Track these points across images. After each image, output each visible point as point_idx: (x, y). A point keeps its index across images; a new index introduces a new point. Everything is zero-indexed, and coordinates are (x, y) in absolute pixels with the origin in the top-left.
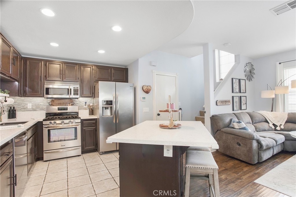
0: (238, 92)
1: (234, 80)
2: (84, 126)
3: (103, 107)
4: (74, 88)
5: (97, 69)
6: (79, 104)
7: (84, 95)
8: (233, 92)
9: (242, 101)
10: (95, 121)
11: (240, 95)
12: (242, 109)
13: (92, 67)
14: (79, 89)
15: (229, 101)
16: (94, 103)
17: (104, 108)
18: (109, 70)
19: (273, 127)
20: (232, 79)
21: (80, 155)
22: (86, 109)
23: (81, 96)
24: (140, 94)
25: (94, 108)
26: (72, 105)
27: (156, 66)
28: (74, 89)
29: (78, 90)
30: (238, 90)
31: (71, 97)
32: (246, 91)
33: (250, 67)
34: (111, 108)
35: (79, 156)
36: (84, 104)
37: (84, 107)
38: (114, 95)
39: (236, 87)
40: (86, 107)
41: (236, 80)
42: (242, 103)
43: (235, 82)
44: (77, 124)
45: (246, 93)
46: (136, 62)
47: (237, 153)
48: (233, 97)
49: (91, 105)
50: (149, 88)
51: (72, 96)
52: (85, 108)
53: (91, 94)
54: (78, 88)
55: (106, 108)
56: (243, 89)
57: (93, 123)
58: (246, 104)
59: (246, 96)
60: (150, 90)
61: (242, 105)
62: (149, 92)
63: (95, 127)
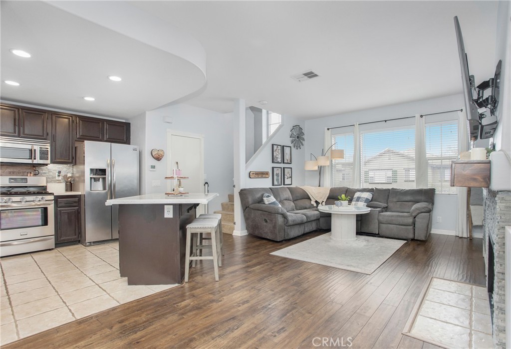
0: (280, 162)
1: (275, 147)
2: (59, 205)
3: (91, 178)
4: (40, 148)
5: (79, 122)
6: (47, 174)
7: (58, 160)
8: (273, 162)
9: (286, 174)
10: (77, 199)
11: (282, 165)
12: (286, 183)
13: (71, 118)
14: (49, 150)
15: (267, 173)
16: (74, 172)
17: (93, 180)
18: (100, 124)
19: (315, 205)
20: (273, 145)
21: (52, 249)
22: (61, 182)
23: (53, 162)
24: (148, 161)
25: (74, 180)
26: (35, 175)
27: (171, 123)
28: (40, 150)
29: (48, 153)
30: (279, 160)
31: (35, 162)
32: (291, 161)
33: (298, 131)
34: (104, 179)
35: (50, 250)
36: (57, 174)
37: (57, 178)
38: (109, 162)
39: (277, 156)
40: (60, 178)
41: (277, 147)
42: (285, 176)
43: (276, 150)
44: (47, 202)
45: (291, 163)
46: (142, 116)
47: (265, 231)
48: (273, 168)
49: (68, 176)
50: (161, 153)
51: (38, 161)
52: (58, 180)
53: (69, 159)
54: (48, 148)
55: (96, 180)
56: (288, 158)
57: (75, 202)
58: (291, 177)
59: (291, 168)
60: (162, 156)
61: (286, 179)
62: (161, 159)
63: (77, 208)
